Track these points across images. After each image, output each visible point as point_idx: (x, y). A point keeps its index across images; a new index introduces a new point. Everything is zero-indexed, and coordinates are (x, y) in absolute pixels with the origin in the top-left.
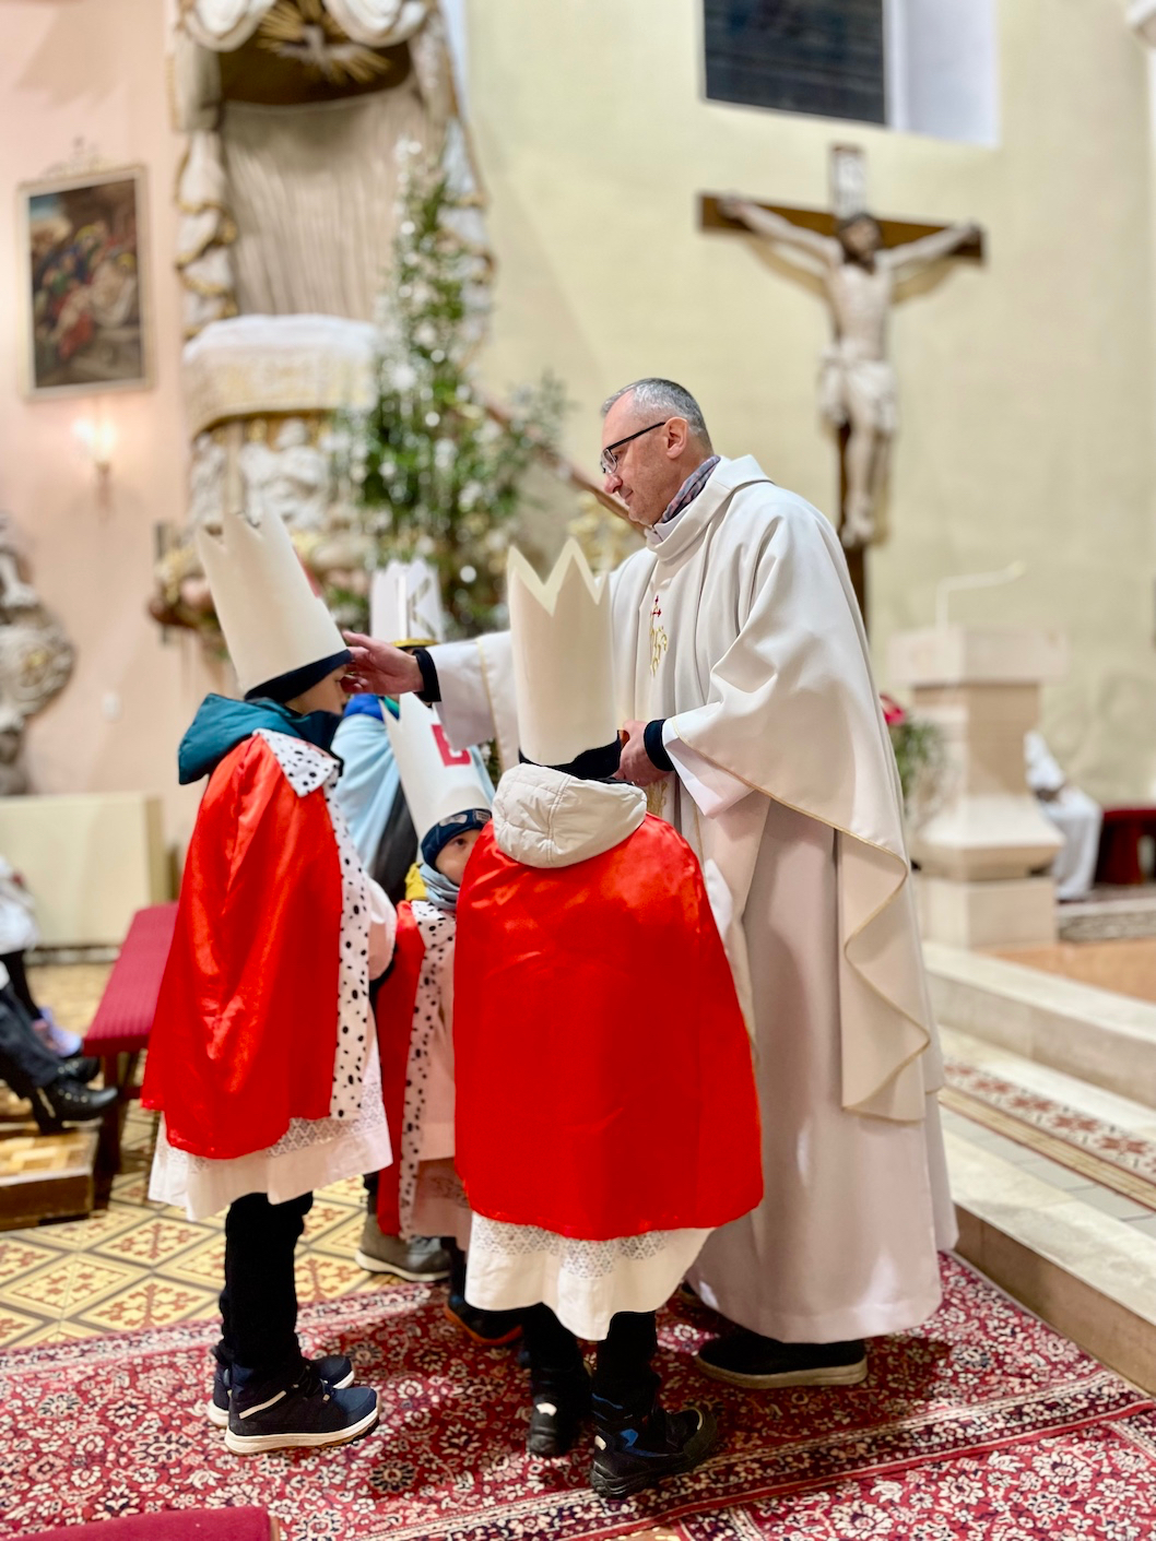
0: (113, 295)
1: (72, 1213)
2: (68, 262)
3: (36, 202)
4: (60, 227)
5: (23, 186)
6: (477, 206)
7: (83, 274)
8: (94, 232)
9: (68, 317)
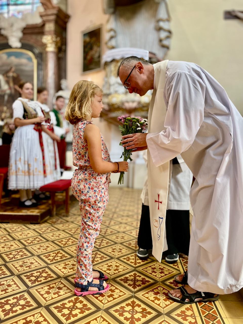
0: (96, 52)
1: (36, 222)
2: (89, 46)
3: (85, 35)
4: (88, 39)
5: (82, 32)
6: (168, 20)
7: (91, 49)
8: (94, 39)
9: (89, 57)
